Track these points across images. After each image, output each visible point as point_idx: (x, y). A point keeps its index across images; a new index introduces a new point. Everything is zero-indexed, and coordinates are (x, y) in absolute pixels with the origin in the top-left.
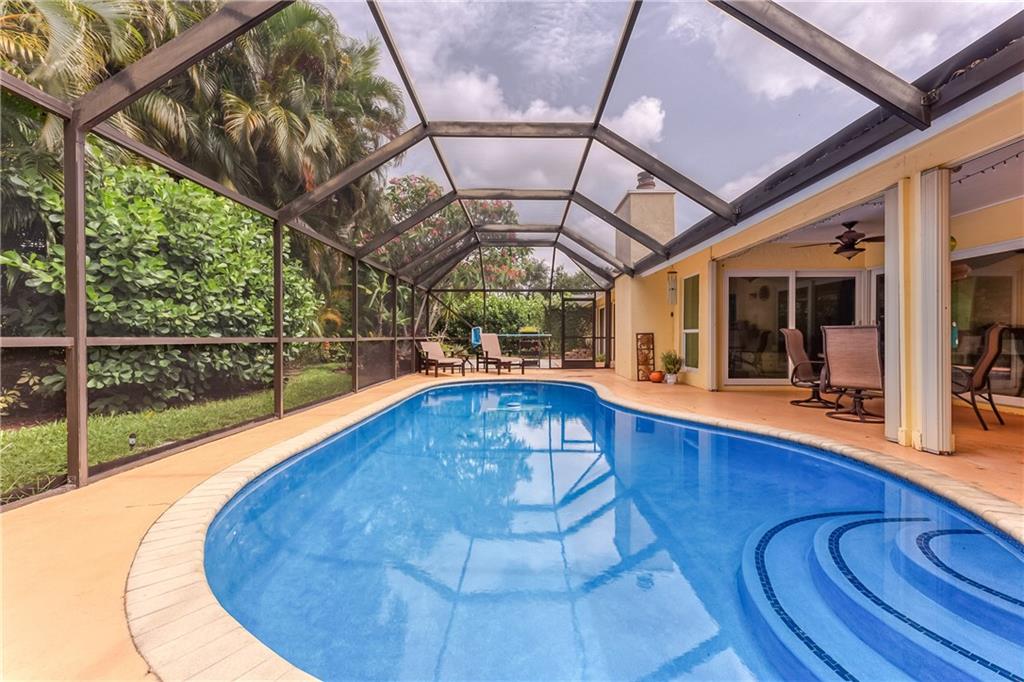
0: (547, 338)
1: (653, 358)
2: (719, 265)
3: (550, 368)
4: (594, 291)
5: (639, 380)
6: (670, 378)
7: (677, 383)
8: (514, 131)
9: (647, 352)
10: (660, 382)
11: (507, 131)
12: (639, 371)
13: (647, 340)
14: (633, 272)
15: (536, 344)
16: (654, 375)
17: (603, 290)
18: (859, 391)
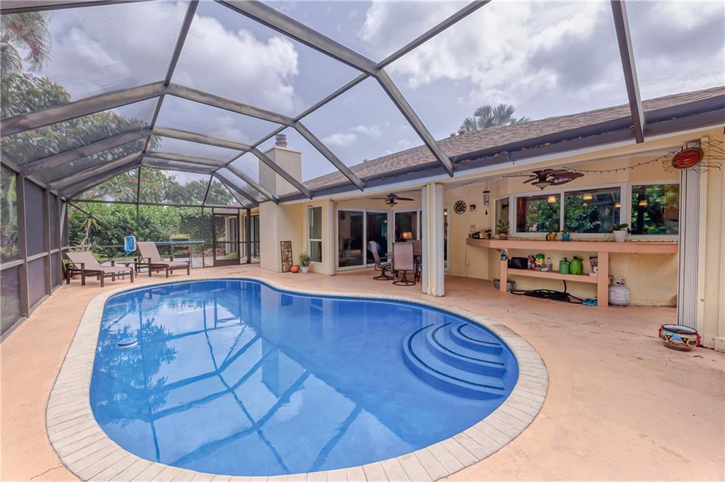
0: (201, 243)
1: (291, 257)
2: (335, 203)
3: (204, 267)
4: (239, 208)
5: (283, 272)
6: (304, 269)
7: (309, 272)
8: (243, 110)
9: (287, 253)
10: (297, 272)
11: (238, 108)
12: (283, 266)
13: (287, 245)
14: (278, 201)
15: (187, 248)
16: (294, 268)
17: (244, 208)
18: (405, 271)
